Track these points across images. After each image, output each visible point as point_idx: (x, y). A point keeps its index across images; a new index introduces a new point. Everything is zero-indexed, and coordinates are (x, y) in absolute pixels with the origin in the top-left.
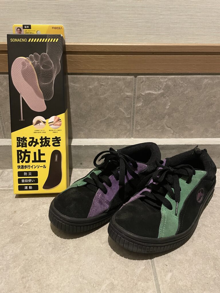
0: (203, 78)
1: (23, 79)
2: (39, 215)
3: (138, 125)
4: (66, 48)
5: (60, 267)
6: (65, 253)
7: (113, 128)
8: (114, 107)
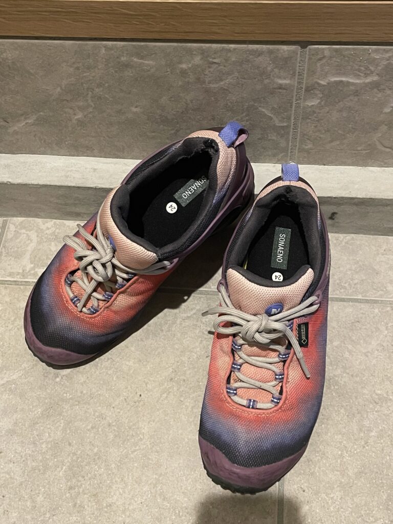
8: (246, 107)
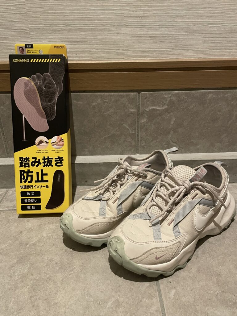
0: (207, 93)
1: (26, 99)
2: (45, 235)
3: (143, 141)
4: (69, 67)
5: (68, 286)
6: (71, 272)
7: (118, 145)
